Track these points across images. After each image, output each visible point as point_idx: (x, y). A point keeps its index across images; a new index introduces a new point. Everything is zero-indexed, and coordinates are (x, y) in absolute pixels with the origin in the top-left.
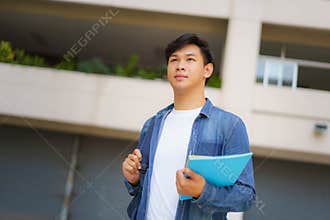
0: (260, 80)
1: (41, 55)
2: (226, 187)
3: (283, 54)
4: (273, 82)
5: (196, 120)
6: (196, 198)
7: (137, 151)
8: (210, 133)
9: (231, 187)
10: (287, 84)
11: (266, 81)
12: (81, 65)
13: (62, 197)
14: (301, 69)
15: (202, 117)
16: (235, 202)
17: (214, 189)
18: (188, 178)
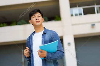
0: (72, 15)
1: (5, 23)
2: (54, 53)
3: (77, 6)
4: (76, 15)
5: (43, 35)
6: (45, 58)
7: (27, 47)
8: (47, 37)
9: (56, 52)
10: (80, 14)
11: (74, 15)
12: (18, 23)
13: (22, 63)
14: (84, 9)
15: (44, 33)
16: (58, 56)
17: (50, 54)
18: (41, 52)
